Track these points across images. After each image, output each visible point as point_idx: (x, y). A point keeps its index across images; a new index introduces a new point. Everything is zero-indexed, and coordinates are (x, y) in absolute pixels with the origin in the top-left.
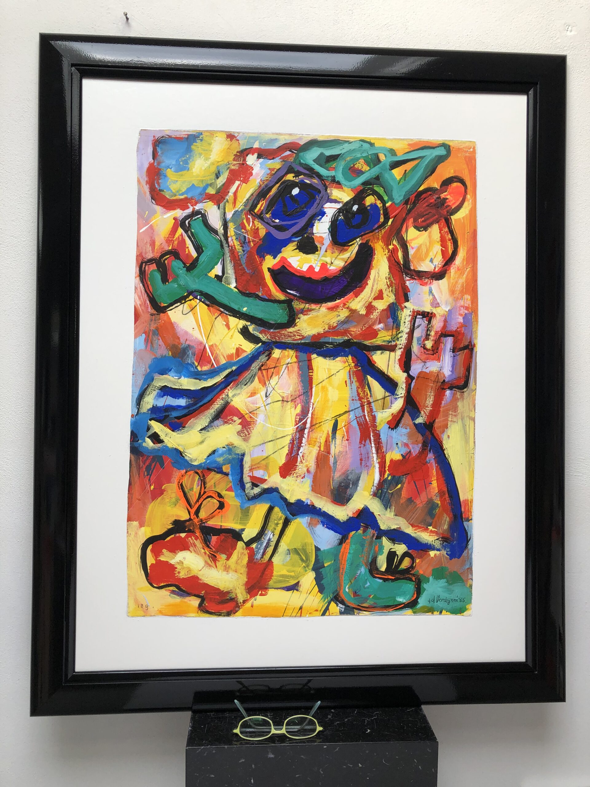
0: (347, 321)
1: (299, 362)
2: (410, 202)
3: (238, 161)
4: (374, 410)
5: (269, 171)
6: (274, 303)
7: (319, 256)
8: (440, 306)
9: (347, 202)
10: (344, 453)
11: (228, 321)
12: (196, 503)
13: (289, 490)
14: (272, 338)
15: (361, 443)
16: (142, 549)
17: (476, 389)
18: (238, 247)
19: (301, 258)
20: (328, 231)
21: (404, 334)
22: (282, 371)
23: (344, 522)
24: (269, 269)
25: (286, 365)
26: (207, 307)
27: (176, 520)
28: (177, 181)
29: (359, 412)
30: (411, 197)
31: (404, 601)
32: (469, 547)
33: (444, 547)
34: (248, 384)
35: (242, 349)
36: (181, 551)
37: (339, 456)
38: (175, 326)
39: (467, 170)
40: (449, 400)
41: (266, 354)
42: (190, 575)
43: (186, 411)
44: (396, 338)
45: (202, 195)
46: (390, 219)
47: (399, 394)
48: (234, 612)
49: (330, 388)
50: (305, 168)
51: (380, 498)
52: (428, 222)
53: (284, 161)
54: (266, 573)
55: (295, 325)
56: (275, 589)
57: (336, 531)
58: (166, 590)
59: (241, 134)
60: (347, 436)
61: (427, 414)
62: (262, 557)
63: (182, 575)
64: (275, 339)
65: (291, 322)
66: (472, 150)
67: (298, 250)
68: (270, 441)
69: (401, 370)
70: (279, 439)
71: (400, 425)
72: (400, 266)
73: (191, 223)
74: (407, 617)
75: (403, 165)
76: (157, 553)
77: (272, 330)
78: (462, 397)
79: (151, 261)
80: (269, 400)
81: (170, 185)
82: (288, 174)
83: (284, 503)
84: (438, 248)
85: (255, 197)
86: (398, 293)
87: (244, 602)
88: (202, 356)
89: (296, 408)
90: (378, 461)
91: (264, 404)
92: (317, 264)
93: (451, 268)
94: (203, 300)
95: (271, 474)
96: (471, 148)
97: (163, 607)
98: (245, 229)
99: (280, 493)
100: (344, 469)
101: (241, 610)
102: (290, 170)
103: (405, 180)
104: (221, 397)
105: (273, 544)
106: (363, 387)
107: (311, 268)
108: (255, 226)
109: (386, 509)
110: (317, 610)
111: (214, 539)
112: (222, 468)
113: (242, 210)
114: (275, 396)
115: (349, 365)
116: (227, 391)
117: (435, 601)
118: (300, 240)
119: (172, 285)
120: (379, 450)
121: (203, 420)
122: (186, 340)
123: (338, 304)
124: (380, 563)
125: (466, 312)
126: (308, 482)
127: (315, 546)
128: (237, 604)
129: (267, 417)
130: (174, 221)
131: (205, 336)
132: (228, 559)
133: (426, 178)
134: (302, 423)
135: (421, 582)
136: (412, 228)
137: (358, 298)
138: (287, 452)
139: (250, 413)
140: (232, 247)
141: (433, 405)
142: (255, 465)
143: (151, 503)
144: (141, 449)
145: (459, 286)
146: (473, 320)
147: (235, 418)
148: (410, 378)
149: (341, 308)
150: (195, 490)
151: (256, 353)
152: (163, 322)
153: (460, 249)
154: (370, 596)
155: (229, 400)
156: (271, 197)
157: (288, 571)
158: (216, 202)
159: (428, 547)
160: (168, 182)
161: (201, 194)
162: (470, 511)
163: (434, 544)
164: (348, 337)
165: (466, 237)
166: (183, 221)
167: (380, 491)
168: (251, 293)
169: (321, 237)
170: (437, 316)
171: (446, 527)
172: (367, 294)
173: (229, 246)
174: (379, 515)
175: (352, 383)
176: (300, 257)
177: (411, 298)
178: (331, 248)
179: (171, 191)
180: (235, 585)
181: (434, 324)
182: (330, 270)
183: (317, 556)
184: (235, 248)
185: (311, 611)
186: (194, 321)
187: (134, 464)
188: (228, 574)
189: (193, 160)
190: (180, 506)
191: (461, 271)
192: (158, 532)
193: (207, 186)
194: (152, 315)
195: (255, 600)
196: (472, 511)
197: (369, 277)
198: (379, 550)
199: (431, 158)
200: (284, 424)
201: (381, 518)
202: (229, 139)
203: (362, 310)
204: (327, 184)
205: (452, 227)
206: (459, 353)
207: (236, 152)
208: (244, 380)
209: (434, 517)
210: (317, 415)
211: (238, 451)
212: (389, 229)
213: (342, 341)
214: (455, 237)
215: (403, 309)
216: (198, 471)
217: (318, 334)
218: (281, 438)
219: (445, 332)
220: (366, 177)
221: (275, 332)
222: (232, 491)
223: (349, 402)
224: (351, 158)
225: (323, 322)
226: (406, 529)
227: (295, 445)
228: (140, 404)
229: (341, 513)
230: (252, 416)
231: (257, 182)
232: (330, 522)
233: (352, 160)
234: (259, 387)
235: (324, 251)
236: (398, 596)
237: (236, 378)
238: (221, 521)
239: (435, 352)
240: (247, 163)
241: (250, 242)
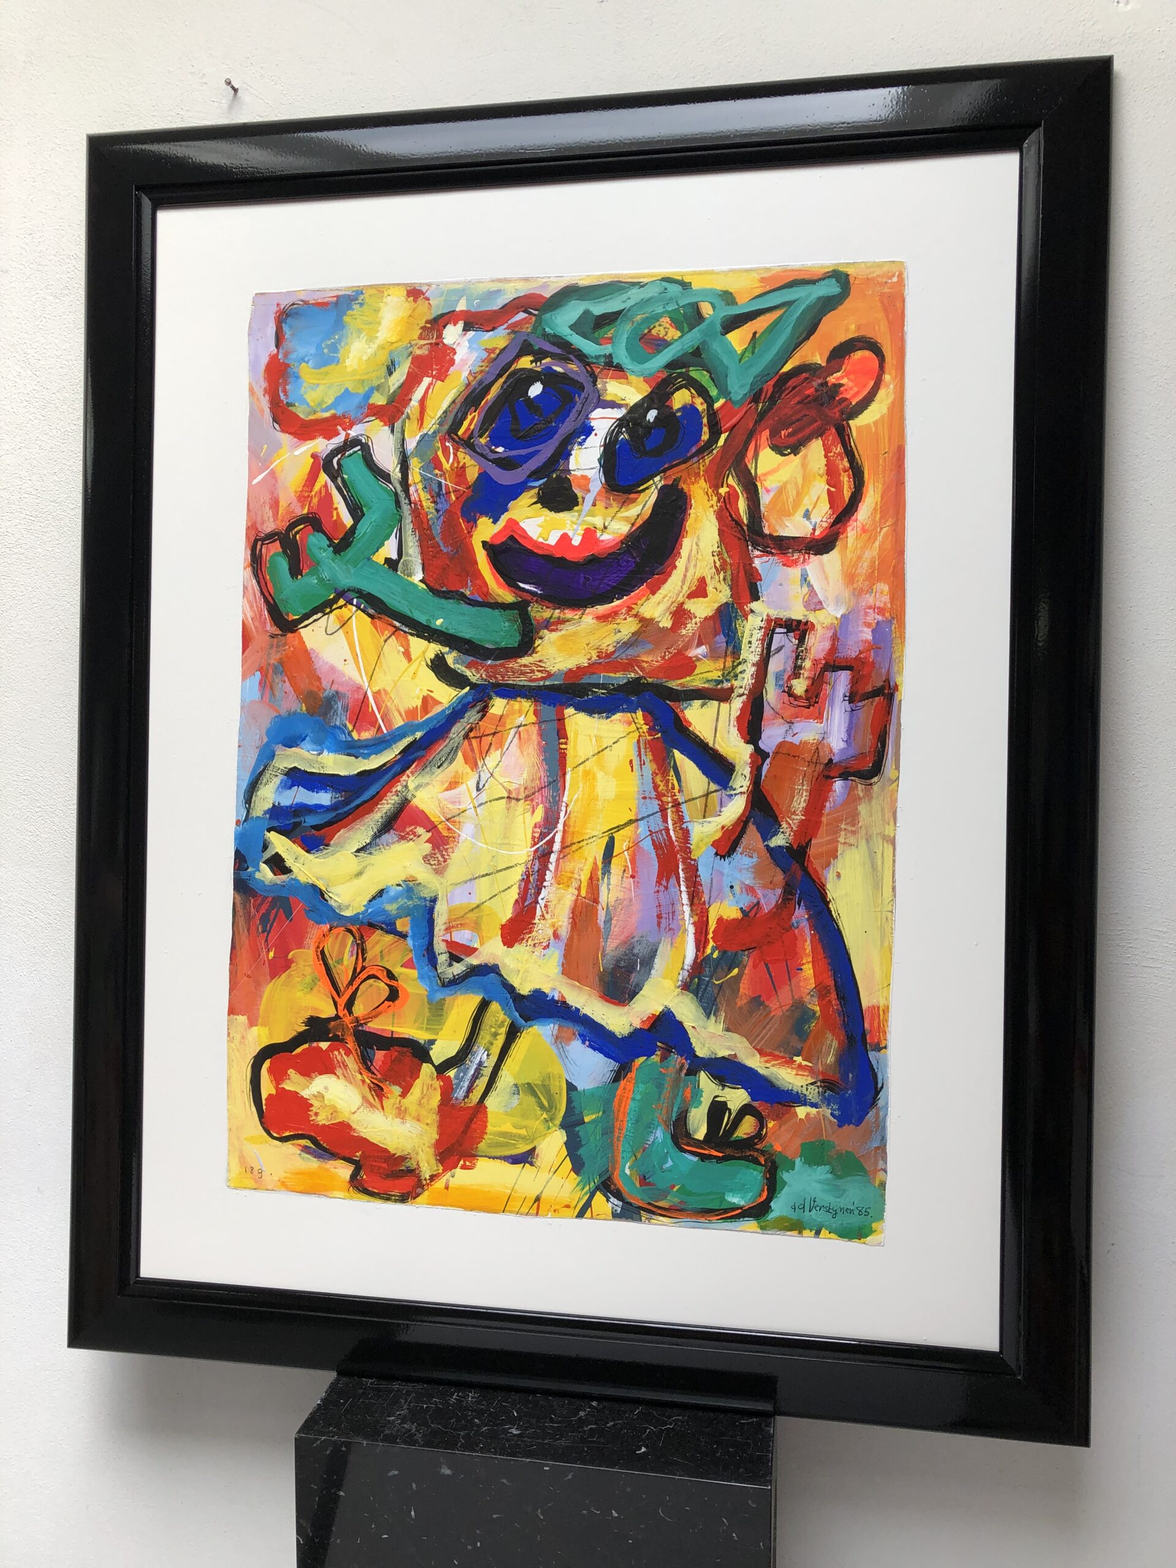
0: (635, 640)
1: (539, 723)
4: (687, 818)
5: (485, 355)
6: (493, 609)
7: (579, 515)
8: (823, 608)
9: (635, 405)
10: (625, 903)
12: (347, 987)
13: (519, 971)
14: (490, 677)
15: (659, 882)
16: (252, 1066)
17: (898, 778)
18: (427, 504)
19: (545, 521)
20: (598, 465)
21: (750, 665)
22: (509, 741)
23: (624, 1039)
24: (484, 543)
25: (516, 730)
26: (369, 620)
27: (311, 1016)
28: (318, 385)
29: (656, 822)
30: (765, 386)
31: (742, 1203)
32: (881, 1103)
33: (828, 1102)
34: (445, 765)
35: (433, 699)
36: (321, 1074)
37: (615, 908)
38: (313, 656)
39: (886, 322)
40: (839, 800)
41: (478, 708)
42: (335, 1120)
43: (331, 815)
44: (732, 674)
46: (721, 433)
47: (738, 787)
48: (414, 1195)
49: (600, 775)
50: (554, 344)
51: (695, 993)
52: (800, 435)
53: (513, 332)
54: (473, 1126)
55: (534, 651)
56: (489, 1158)
57: (607, 1055)
58: (293, 1144)
59: (434, 286)
60: (633, 870)
61: (795, 828)
62: (467, 1096)
63: (323, 1119)
64: (496, 678)
65: (526, 646)
66: (895, 279)
67: (539, 505)
68: (483, 876)
69: (742, 738)
70: (501, 871)
71: (739, 850)
72: (743, 529)
73: (342, 462)
74: (747, 1235)
75: (750, 323)
76: (278, 1076)
77: (489, 662)
78: (869, 796)
79: (271, 537)
80: (484, 797)
81: (305, 393)
82: (522, 356)
83: (509, 996)
84: (820, 488)
85: (458, 405)
86: (737, 582)
87: (433, 1178)
88: (361, 713)
89: (533, 812)
90: (692, 921)
91: (474, 804)
92: (576, 530)
93: (849, 529)
94: (362, 607)
95: (485, 939)
96: (893, 276)
97: (289, 1175)
98: (441, 469)
99: (501, 975)
100: (626, 934)
101: (426, 1193)
102: (525, 349)
104: (394, 790)
105: (487, 1072)
106: (665, 774)
107: (565, 538)
108: (458, 462)
109: (708, 1017)
110: (568, 1206)
111: (379, 1055)
112: (395, 924)
113: (434, 432)
114: (495, 789)
115: (638, 729)
116: (404, 777)
117: (807, 1208)
118: (544, 484)
119: (308, 580)
120: (696, 899)
121: (362, 832)
122: (333, 681)
123: (617, 609)
124: (693, 1124)
125: (880, 618)
126: (555, 958)
127: (567, 1081)
128: (420, 1180)
129: (479, 829)
130: (312, 460)
131: (366, 674)
132: (404, 1095)
133: (798, 345)
134: (544, 841)
136: (768, 450)
137: (657, 595)
138: (516, 896)
139: (448, 820)
140: (416, 504)
141: (807, 811)
142: (455, 921)
143: (268, 984)
144: (252, 884)
145: (866, 565)
147: (420, 830)
148: (760, 755)
149: (622, 617)
150: (345, 962)
151: (460, 707)
152: (292, 649)
153: (867, 491)
154: (673, 1187)
155: (409, 797)
156: (490, 404)
157: (515, 1127)
158: (387, 420)
159: (794, 1099)
161: (360, 407)
162: (882, 1030)
163: (805, 1092)
164: (637, 673)
165: (881, 462)
166: (328, 459)
167: (696, 980)
168: (451, 591)
169: (584, 477)
170: (818, 627)
171: (830, 1059)
172: (674, 587)
173: (410, 503)
174: (693, 1027)
175: (642, 764)
176: (543, 517)
177: (765, 593)
178: (604, 499)
179: (308, 404)
180: (416, 1146)
181: (810, 644)
182: (603, 541)
183: (569, 1101)
184: (422, 506)
185: (557, 1207)
186: (347, 647)
187: (240, 912)
188: (403, 1123)
189: (347, 344)
190: (320, 991)
191: (868, 534)
192: (281, 1037)
193: (372, 390)
194: (272, 637)
195: (453, 1177)
196: (886, 1029)
197: (680, 553)
198: (692, 1097)
199: (807, 302)
200: (511, 842)
201: (698, 1033)
202: (412, 299)
203: (665, 619)
204: (597, 371)
205: (852, 444)
206: (863, 703)
207: (424, 321)
208: (438, 757)
209: (807, 1038)
210: (575, 827)
211: (425, 892)
212: (720, 455)
213: (625, 681)
214: (857, 463)
215: (747, 615)
216: (351, 928)
217: (578, 668)
218: (505, 869)
219: (834, 661)
220: (674, 351)
221: (496, 666)
222: (413, 967)
223: (637, 802)
224: (643, 316)
225: (588, 644)
226: (747, 1057)
227: (532, 884)
228: (250, 802)
229: (619, 1021)
230: (451, 826)
231: (462, 377)
232: (597, 1036)
233: (645, 320)
234: (464, 772)
235: (591, 503)
236: (729, 1191)
237: (421, 753)
238: (393, 1024)
239: (813, 701)
240: (444, 341)
241: (450, 493)
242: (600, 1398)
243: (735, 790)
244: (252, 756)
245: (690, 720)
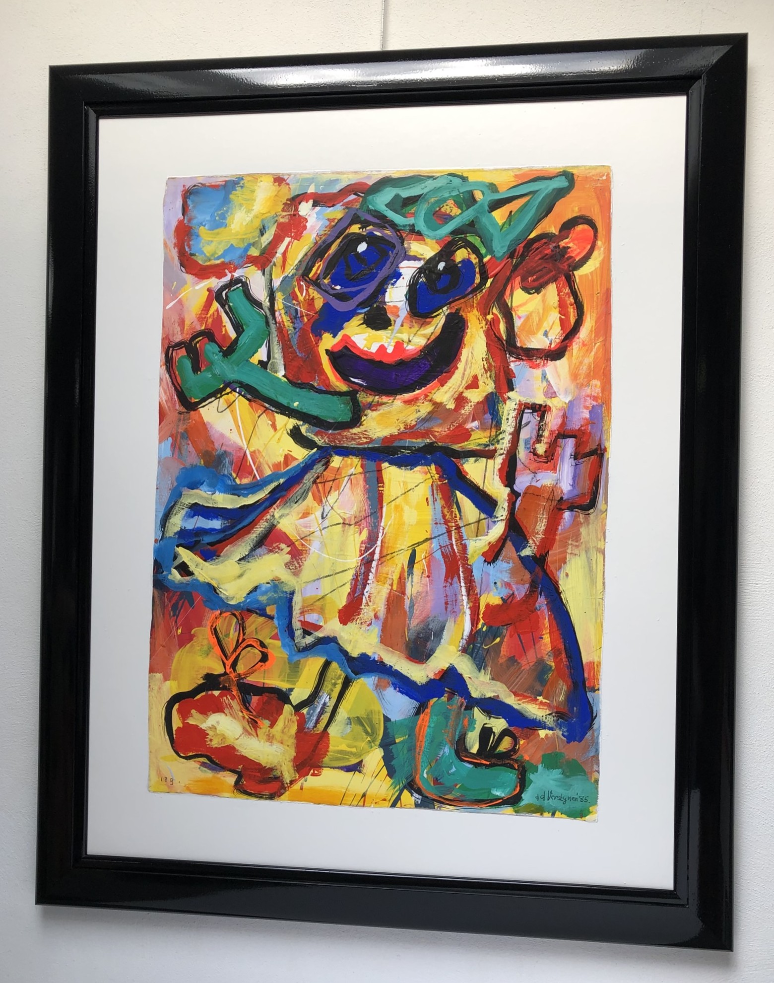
0: (430, 417)
1: (365, 472)
2: (516, 255)
3: (289, 211)
4: (465, 537)
5: (327, 223)
6: (333, 395)
7: (392, 333)
8: (557, 396)
9: (430, 259)
10: (424, 594)
11: (275, 420)
12: (233, 653)
13: (351, 641)
14: (331, 441)
15: (446, 580)
16: (166, 708)
17: (606, 510)
18: (288, 324)
19: (369, 336)
20: (405, 299)
21: (507, 434)
22: (344, 485)
23: (423, 686)
24: (327, 351)
25: (348, 477)
26: (247, 402)
27: (208, 673)
28: (212, 241)
29: (444, 540)
30: (518, 247)
31: (503, 795)
32: (595, 727)
33: (560, 726)
34: (300, 502)
35: (292, 456)
36: (214, 712)
37: (416, 597)
38: (208, 427)
39: (599, 207)
40: (568, 525)
41: (322, 463)
42: (224, 744)
43: (221, 535)
44: (495, 440)
45: (242, 257)
46: (488, 278)
47: (499, 516)
48: (279, 794)
49: (406, 508)
50: (375, 216)
51: (471, 655)
52: (541, 281)
53: (347, 208)
54: (320, 746)
55: (361, 425)
56: (331, 768)
57: (411, 697)
58: (194, 761)
59: (292, 176)
60: (428, 572)
61: (538, 544)
62: (315, 726)
63: (215, 743)
64: (335, 442)
65: (356, 421)
66: (604, 178)
67: (364, 326)
68: (326, 577)
69: (502, 483)
70: (338, 573)
71: (500, 558)
72: (503, 343)
73: (228, 294)
74: (506, 817)
75: (507, 205)
76: (184, 714)
77: (330, 431)
78: (587, 521)
79: (179, 345)
80: (327, 523)
81: (203, 247)
82: (353, 224)
83: (344, 658)
84: (554, 316)
85: (309, 257)
86: (499, 379)
87: (292, 782)
88: (242, 466)
89: (360, 533)
90: (469, 606)
91: (320, 527)
92: (390, 343)
93: (574, 344)
94: (243, 393)
95: (328, 619)
96: (603, 175)
97: (191, 782)
98: (297, 300)
99: (339, 644)
100: (424, 615)
101: (287, 793)
102: (355, 220)
104: (265, 518)
105: (329, 710)
106: (450, 507)
107: (382, 348)
108: (309, 296)
109: (480, 670)
110: (385, 800)
111: (255, 699)
112: (265, 609)
113: (292, 275)
114: (334, 517)
115: (432, 477)
116: (272, 510)
117: (546, 798)
118: (368, 311)
119: (205, 375)
120: (471, 591)
121: (242, 548)
122: (222, 444)
123: (418, 396)
124: (470, 742)
125: (594, 403)
126: (375, 632)
127: (384, 715)
128: (283, 784)
129: (323, 545)
130: (208, 293)
131: (245, 439)
132: (272, 726)
133: (540, 220)
134: (368, 553)
135: (526, 771)
136: (520, 290)
137: (445, 387)
138: (349, 590)
139: (302, 539)
140: (280, 324)
141: (546, 532)
142: (307, 607)
143: (177, 651)
144: (166, 583)
145: (585, 368)
146: (604, 415)
147: (283, 546)
148: (514, 495)
149: (421, 401)
150: (231, 636)
151: (310, 462)
153: (586, 318)
154: (456, 785)
155: (275, 523)
156: (331, 257)
157: (349, 746)
158: (260, 266)
160: (201, 244)
162: (596, 678)
163: (544, 720)
164: (431, 439)
165: (595, 299)
166: (219, 292)
167: (471, 646)
168: (304, 383)
169: (395, 307)
170: (553, 409)
171: (562, 698)
172: (456, 381)
173: (276, 323)
174: (469, 678)
175: (435, 500)
176: (367, 334)
177: (517, 386)
178: (409, 322)
179: (205, 255)
180: (281, 760)
181: (548, 420)
182: (408, 350)
183: (386, 728)
184: (284, 325)
185: (377, 801)
186: (232, 420)
187: (158, 602)
188: (271, 745)
189: (231, 214)
190: (213, 656)
192: (187, 688)
193: (250, 245)
194: (181, 414)
195: (306, 781)
196: (599, 677)
197: (460, 359)
198: (469, 725)
199: (546, 192)
200: (345, 554)
201: (473, 682)
202: (277, 184)
203: (450, 403)
204: (404, 235)
205: (576, 287)
206: (583, 460)
207: (285, 200)
208: (295, 496)
209: (546, 684)
210: (389, 543)
211: (287, 587)
212: (487, 293)
213: (423, 445)
214: (579, 300)
215: (506, 401)
216: (235, 612)
217: (391, 436)
218: (341, 572)
219: (564, 432)
220: (456, 223)
221: (334, 434)
222: (278, 639)
223: (431, 526)
224: (436, 199)
225: (398, 420)
226: (506, 698)
227: (360, 582)
228: (165, 526)
229: (419, 674)
230: (304, 543)
231: (312, 238)
232: (404, 685)
233: (436, 202)
234: (313, 506)
235: (400, 324)
236: (494, 788)
237: (284, 493)
238: (264, 677)
239: (550, 459)
240: (300, 213)
241: (303, 316)
243: (497, 518)
244: (166, 495)
245: (467, 471)
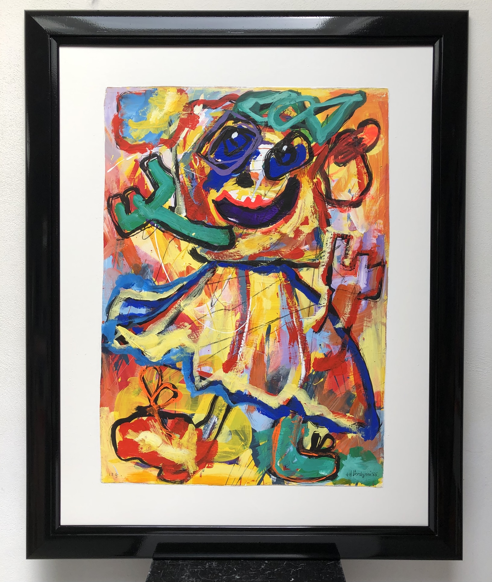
0: (279, 242)
1: (238, 277)
2: (331, 142)
3: (187, 111)
4: (301, 317)
5: (212, 119)
6: (217, 229)
7: (254, 189)
8: (357, 230)
9: (278, 143)
10: (276, 353)
11: (180, 244)
12: (155, 392)
13: (231, 383)
14: (216, 258)
15: (290, 344)
16: (112, 429)
17: (387, 299)
18: (187, 183)
19: (240, 191)
20: (262, 168)
21: (326, 253)
22: (225, 285)
23: (276, 409)
24: (213, 201)
25: (228, 280)
26: (162, 233)
27: (139, 406)
28: (137, 129)
29: (288, 319)
30: (332, 137)
31: (326, 474)
32: (381, 430)
33: (360, 431)
34: (197, 296)
35: (191, 267)
36: (143, 431)
37: (271, 355)
38: (137, 249)
39: (381, 113)
40: (364, 309)
41: (211, 271)
42: (150, 450)
43: (146, 318)
44: (319, 257)
45: (157, 140)
46: (314, 156)
47: (322, 303)
48: (186, 480)
49: (264, 299)
50: (243, 116)
51: (306, 389)
52: (347, 158)
53: (225, 110)
54: (212, 449)
55: (235, 247)
56: (219, 463)
57: (269, 417)
58: (131, 462)
59: (189, 88)
60: (279, 339)
61: (346, 320)
62: (209, 437)
63: (144, 450)
64: (219, 258)
65: (232, 244)
66: (384, 96)
67: (237, 185)
68: (214, 343)
69: (324, 283)
70: (222, 340)
71: (323, 329)
72: (323, 196)
73: (149, 164)
74: (328, 488)
75: (326, 111)
76: (124, 433)
77: (216, 251)
78: (375, 306)
79: (116, 196)
80: (214, 309)
81: (131, 132)
82: (229, 121)
83: (226, 393)
84: (355, 180)
85: (201, 140)
86: (321, 218)
87: (194, 473)
88: (159, 273)
89: (236, 315)
90: (304, 360)
91: (210, 312)
92: (253, 196)
93: (367, 197)
94: (159, 227)
95: (216, 370)
96: (384, 94)
97: (129, 475)
98: (193, 167)
99: (223, 385)
100: (276, 366)
101: (192, 479)
102: (230, 118)
103: (327, 123)
104: (174, 307)
105: (217, 426)
106: (292, 298)
107: (248, 199)
108: (201, 165)
109: (311, 399)
110: (253, 481)
111: (170, 422)
112: (176, 364)
113: (190, 152)
114: (219, 306)
115: (280, 280)
116: (179, 301)
117: (352, 474)
118: (239, 176)
119: (134, 215)
120: (305, 350)
121: (160, 325)
122: (146, 260)
123: (270, 229)
124: (306, 443)
125: (379, 234)
126: (246, 376)
127: (252, 428)
128: (189, 474)
129: (212, 323)
130: (135, 162)
131: (161, 257)
132: (181, 438)
133: (345, 121)
134: (241, 327)
135: (340, 459)
136: (333, 164)
137: (287, 224)
138: (229, 351)
139: (198, 319)
140: (182, 183)
141: (351, 313)
142: (202, 362)
143: (118, 393)
144: (110, 349)
145: (374, 212)
146: (385, 241)
147: (186, 324)
148: (331, 290)
149: (273, 233)
150: (154, 382)
151: (203, 271)
152: (127, 246)
154: (298, 469)
155: (181, 310)
156: (215, 141)
157: (230, 448)
158: (169, 146)
159: (346, 430)
160: (130, 131)
162: (381, 401)
163: (351, 428)
164: (280, 256)
165: (379, 170)
166: (142, 162)
167: (306, 384)
168: (199, 221)
169: (256, 173)
170: (355, 238)
171: (361, 414)
172: (295, 220)
173: (180, 182)
174: (305, 403)
175: (282, 294)
176: (239, 190)
177: (333, 223)
178: (265, 183)
179: (132, 138)
180: (187, 459)
181: (351, 245)
182: (264, 201)
183: (253, 436)
184: (185, 184)
185: (249, 481)
186: (152, 245)
187: (105, 361)
188: (181, 450)
189: (150, 112)
190: (142, 395)
191: (374, 200)
192: (125, 416)
193: (162, 133)
194: (118, 240)
195: (203, 472)
196: (383, 401)
197: (297, 206)
198: (305, 432)
199: (349, 103)
200: (226, 328)
201: (307, 405)
202: (179, 93)
203: (291, 233)
204: (261, 128)
205: (368, 163)
206: (373, 269)
207: (185, 103)
208: (193, 293)
209: (352, 406)
210: (254, 321)
211: (189, 350)
212: (314, 165)
213: (274, 260)
214: (370, 171)
215: (325, 232)
216: (156, 367)
217: (254, 254)
218: (224, 340)
219: (361, 251)
220: (294, 122)
221: (219, 253)
222: (184, 383)
223: (280, 310)
224: (281, 106)
225: (258, 244)
226: (328, 415)
227: (236, 346)
228: (109, 313)
229: (274, 402)
230: (200, 322)
231: (203, 128)
232: (265, 409)
233: (282, 108)
234: (206, 298)
235: (259, 184)
236: (321, 470)
237: (187, 291)
238: (175, 408)
239: (353, 268)
240: (194, 112)
241: (197, 178)
242: (268, 559)
243: (321, 305)
244: (109, 293)
245: (302, 276)
